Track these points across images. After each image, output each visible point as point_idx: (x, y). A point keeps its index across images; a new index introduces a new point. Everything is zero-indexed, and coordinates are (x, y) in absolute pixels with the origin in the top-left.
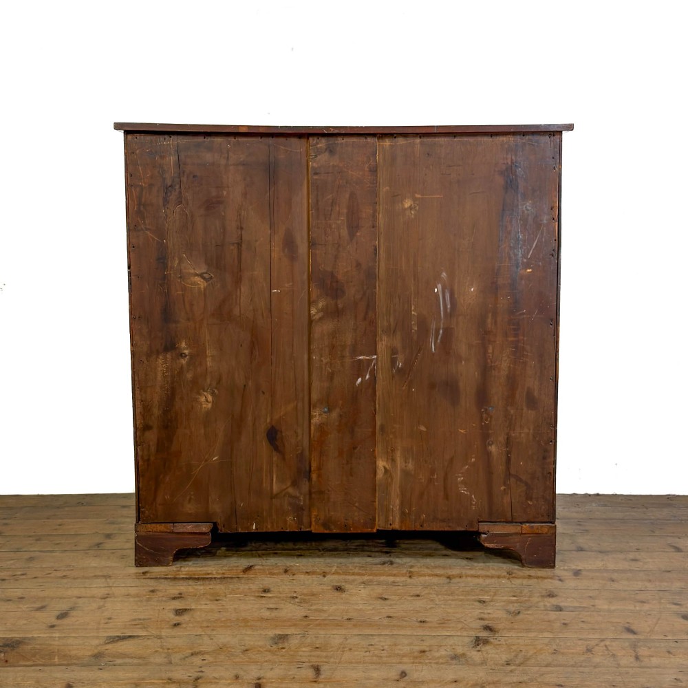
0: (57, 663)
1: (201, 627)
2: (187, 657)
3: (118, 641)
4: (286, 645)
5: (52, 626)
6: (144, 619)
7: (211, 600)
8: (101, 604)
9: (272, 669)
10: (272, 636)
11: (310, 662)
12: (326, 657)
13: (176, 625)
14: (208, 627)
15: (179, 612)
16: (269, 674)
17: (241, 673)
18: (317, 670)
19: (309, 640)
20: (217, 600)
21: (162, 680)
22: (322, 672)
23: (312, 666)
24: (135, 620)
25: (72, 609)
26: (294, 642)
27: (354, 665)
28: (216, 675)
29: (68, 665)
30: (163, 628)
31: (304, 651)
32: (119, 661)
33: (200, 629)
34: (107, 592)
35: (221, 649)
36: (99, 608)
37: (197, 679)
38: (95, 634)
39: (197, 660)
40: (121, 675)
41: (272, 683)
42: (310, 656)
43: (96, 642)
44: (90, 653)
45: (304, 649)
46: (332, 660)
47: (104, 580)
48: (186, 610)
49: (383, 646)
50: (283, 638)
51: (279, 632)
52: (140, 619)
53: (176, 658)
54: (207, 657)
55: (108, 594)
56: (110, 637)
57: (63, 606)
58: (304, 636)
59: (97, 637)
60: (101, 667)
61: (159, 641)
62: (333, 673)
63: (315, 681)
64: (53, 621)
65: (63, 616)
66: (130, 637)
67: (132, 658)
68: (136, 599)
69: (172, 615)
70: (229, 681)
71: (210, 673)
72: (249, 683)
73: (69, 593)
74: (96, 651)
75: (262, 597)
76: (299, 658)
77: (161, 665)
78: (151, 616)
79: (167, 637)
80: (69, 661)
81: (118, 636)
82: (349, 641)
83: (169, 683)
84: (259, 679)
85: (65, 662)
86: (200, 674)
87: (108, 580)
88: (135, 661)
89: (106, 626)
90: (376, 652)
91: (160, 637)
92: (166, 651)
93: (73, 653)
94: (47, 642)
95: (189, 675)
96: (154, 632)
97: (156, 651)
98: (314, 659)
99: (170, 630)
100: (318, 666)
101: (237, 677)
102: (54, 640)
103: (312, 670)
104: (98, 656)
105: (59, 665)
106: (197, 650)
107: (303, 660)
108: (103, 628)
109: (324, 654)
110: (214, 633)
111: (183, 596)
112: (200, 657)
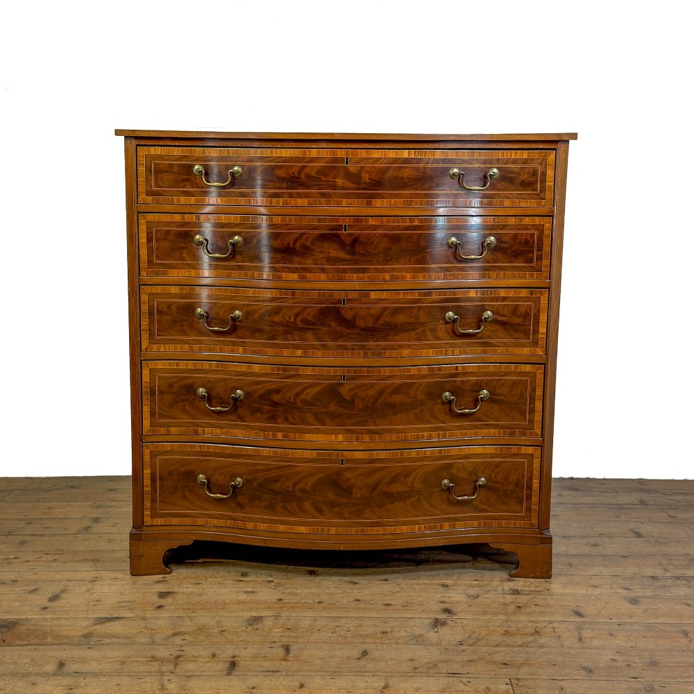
0: (51, 642)
1: (183, 609)
2: (169, 637)
3: (105, 622)
4: (260, 626)
5: (45, 608)
6: (130, 602)
7: (192, 584)
8: (90, 587)
9: (246, 648)
10: (248, 617)
11: (280, 642)
12: (296, 637)
13: (160, 607)
14: (189, 609)
15: (163, 595)
16: (244, 653)
17: (218, 652)
18: (287, 649)
19: (281, 622)
20: (198, 584)
21: (147, 658)
22: (291, 651)
23: (283, 645)
24: (120, 602)
25: (63, 591)
26: (268, 623)
27: (321, 645)
28: (196, 654)
29: (60, 644)
30: (147, 610)
31: (276, 632)
32: (106, 641)
33: (182, 611)
34: (96, 576)
35: (202, 629)
36: (88, 591)
37: (177, 657)
38: (85, 616)
39: (178, 640)
40: (109, 653)
41: (245, 661)
42: (281, 636)
43: (85, 623)
44: (80, 634)
45: (276, 630)
46: (301, 640)
47: (92, 563)
48: (168, 593)
49: (348, 628)
50: (258, 619)
51: (254, 614)
52: (126, 602)
53: (158, 638)
54: (187, 637)
55: (97, 578)
56: (98, 619)
57: (55, 589)
58: (277, 617)
59: (87, 619)
60: (91, 646)
61: (144, 622)
62: (301, 652)
63: (285, 660)
64: (45, 602)
65: (54, 598)
66: (117, 618)
67: (119, 638)
68: (123, 582)
69: (155, 598)
70: (207, 659)
71: (189, 651)
72: (225, 661)
73: (59, 576)
74: (86, 631)
75: (240, 581)
76: (271, 638)
77: (145, 644)
78: (137, 599)
79: (151, 618)
80: (61, 641)
81: (106, 618)
82: (318, 623)
83: (152, 661)
84: (234, 657)
85: (58, 642)
86: (181, 653)
87: (97, 564)
88: (122, 640)
89: (95, 608)
90: (342, 633)
91: (144, 619)
92: (150, 631)
93: (64, 633)
94: (40, 623)
95: (170, 653)
96: (139, 613)
97: (141, 632)
98: (284, 640)
99: (154, 612)
100: (288, 645)
101: (214, 656)
102: (47, 621)
103: (282, 649)
104: (88, 636)
105: (52, 644)
106: (178, 630)
107: (275, 640)
108: (92, 610)
109: (295, 634)
110: (194, 615)
111: (166, 579)
112: (181, 637)
